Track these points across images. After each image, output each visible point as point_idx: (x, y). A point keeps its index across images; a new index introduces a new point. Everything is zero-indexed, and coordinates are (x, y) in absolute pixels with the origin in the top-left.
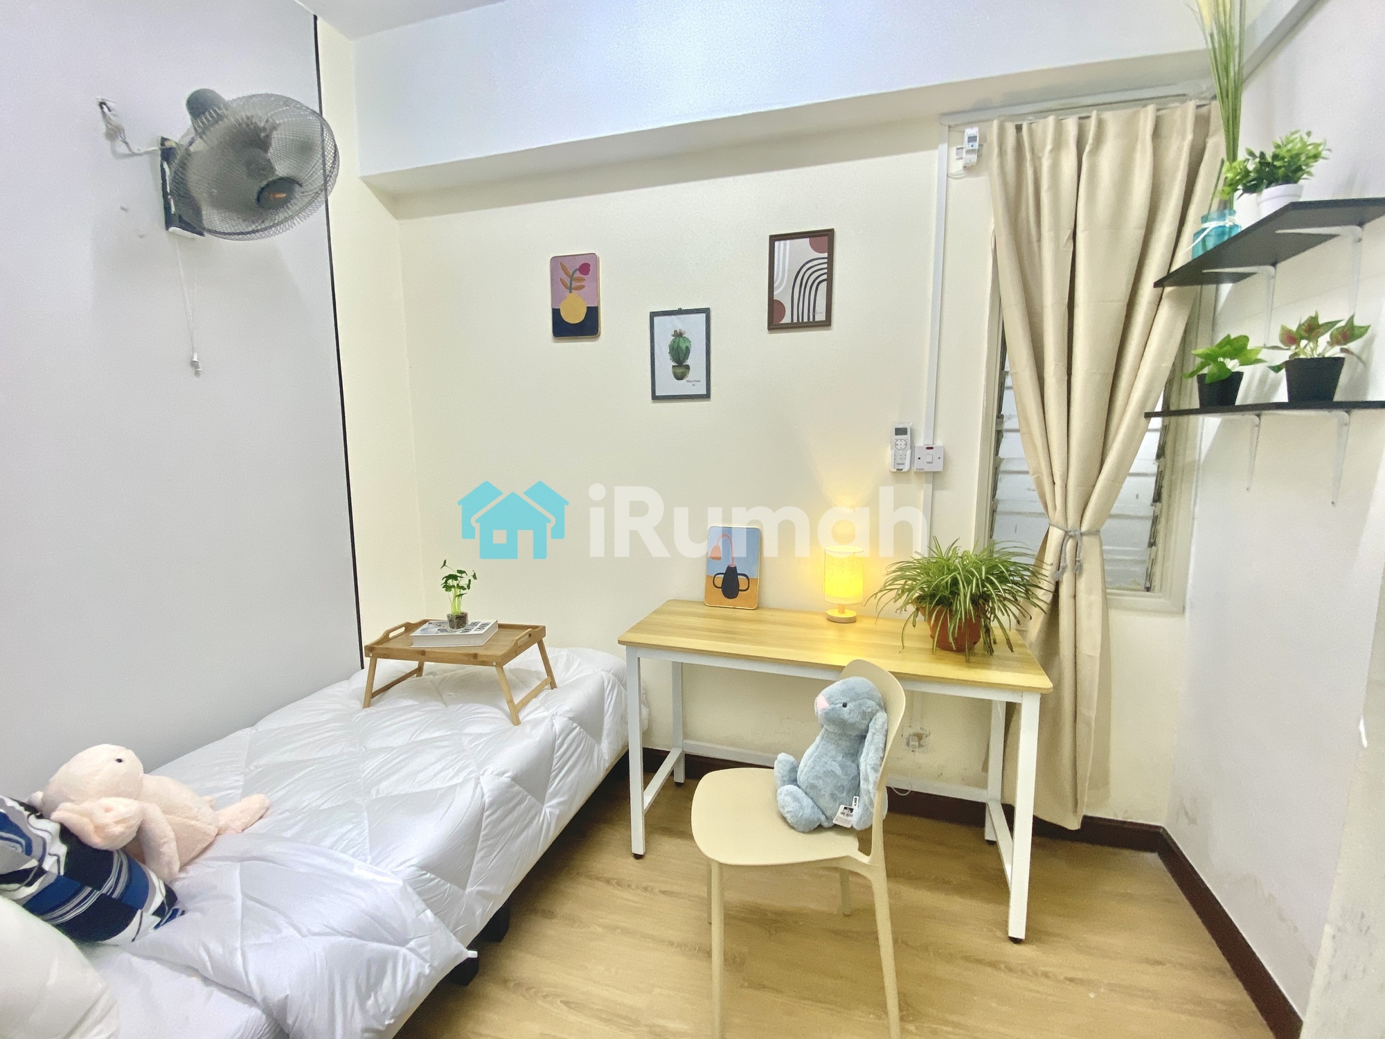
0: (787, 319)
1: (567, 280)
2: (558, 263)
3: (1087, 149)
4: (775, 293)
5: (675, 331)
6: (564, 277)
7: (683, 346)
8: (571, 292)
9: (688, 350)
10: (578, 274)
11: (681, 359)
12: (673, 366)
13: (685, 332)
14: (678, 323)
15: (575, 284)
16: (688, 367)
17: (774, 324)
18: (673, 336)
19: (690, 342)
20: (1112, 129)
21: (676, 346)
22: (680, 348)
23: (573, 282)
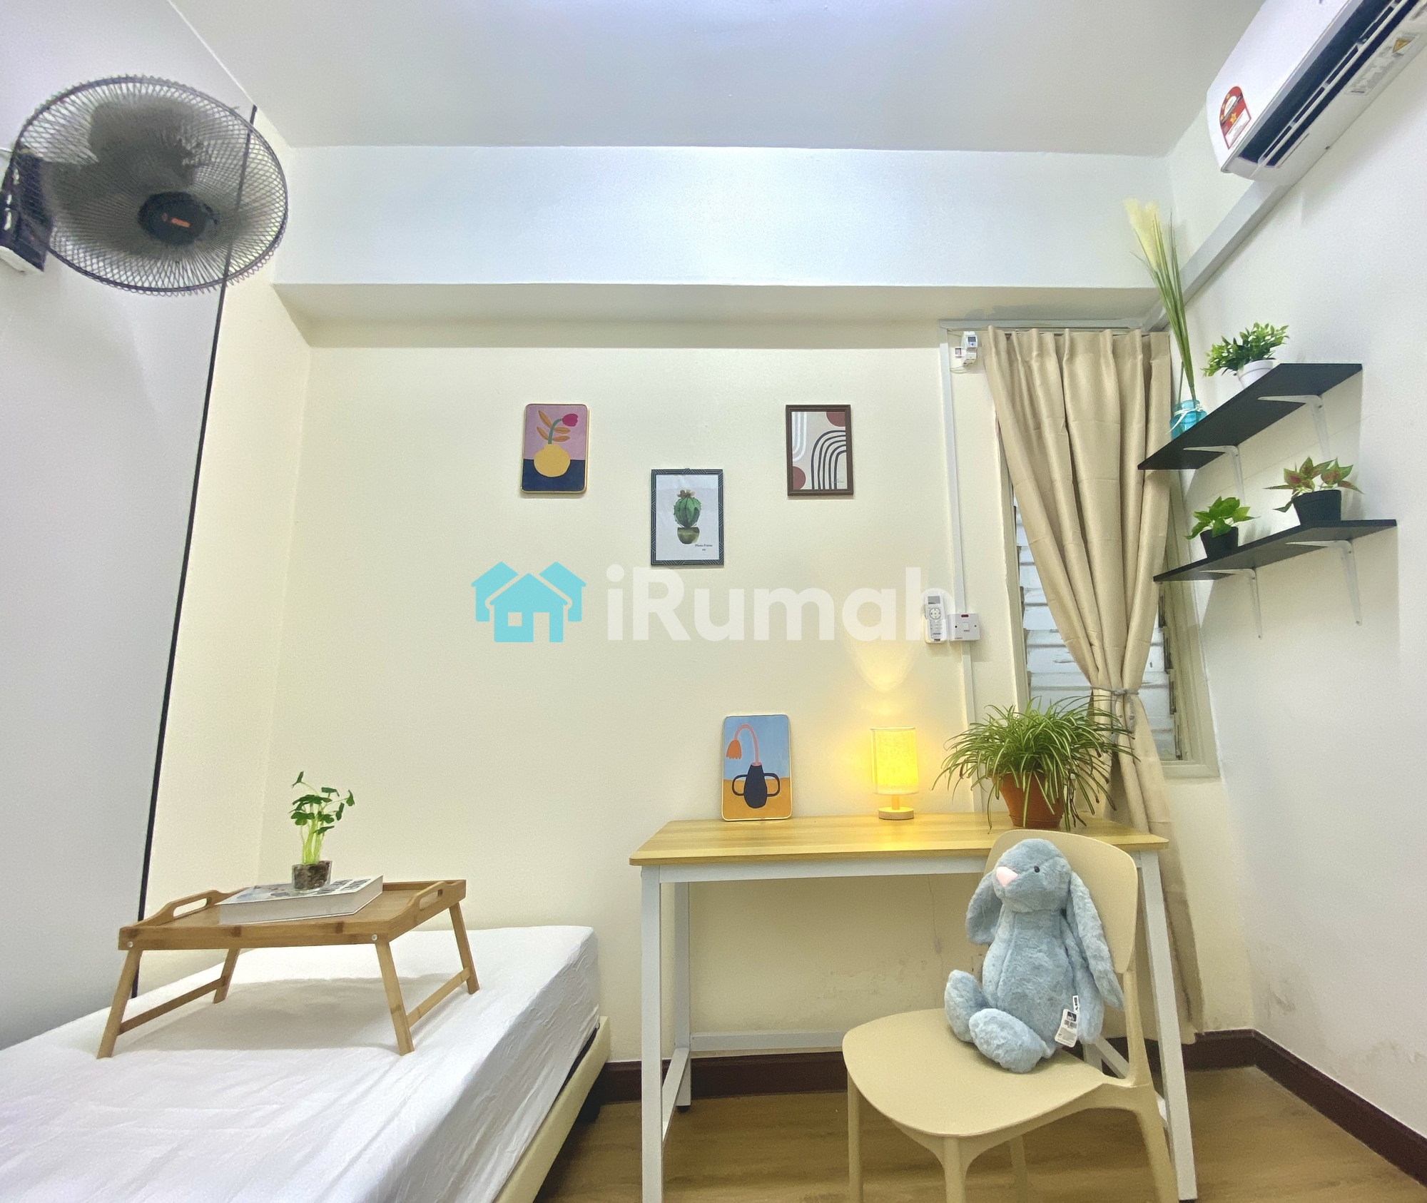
0: (807, 486)
1: (547, 430)
2: (535, 414)
3: (1065, 359)
4: (793, 460)
5: (682, 492)
6: (543, 426)
7: (691, 507)
8: (550, 443)
9: (697, 511)
10: (561, 425)
11: (689, 521)
12: (679, 529)
13: (693, 493)
14: (685, 483)
15: (555, 434)
16: (697, 530)
17: (795, 490)
18: (679, 496)
19: (700, 503)
20: (1080, 347)
21: (682, 506)
22: (688, 509)
23: (554, 432)
